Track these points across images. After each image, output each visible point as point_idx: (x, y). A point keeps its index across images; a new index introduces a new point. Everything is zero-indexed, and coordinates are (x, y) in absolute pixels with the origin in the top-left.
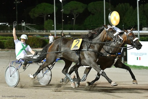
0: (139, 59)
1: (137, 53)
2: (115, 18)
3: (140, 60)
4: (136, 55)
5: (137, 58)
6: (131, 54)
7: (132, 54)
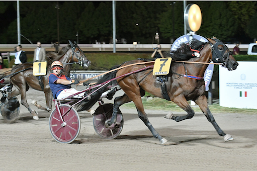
0: (243, 94)
1: (241, 84)
2: (195, 18)
3: (246, 96)
4: (238, 88)
5: (241, 92)
6: (228, 85)
7: (230, 85)
